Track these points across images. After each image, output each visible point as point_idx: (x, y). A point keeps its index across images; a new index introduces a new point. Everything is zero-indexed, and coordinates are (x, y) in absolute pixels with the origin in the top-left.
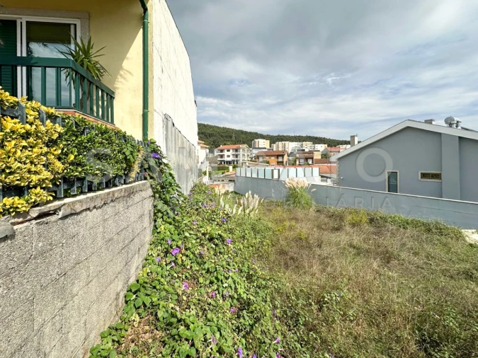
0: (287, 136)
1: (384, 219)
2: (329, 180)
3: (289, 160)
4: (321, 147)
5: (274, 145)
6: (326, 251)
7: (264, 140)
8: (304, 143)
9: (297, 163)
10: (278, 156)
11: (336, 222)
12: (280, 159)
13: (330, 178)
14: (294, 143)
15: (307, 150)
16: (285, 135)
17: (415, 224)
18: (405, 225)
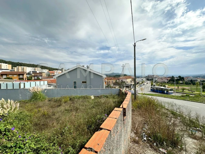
0: (25, 64)
1: (74, 98)
2: (52, 86)
3: (27, 77)
4: (46, 71)
5: (15, 68)
6: (57, 115)
7: (7, 64)
8: (36, 68)
9: (33, 78)
10: (19, 75)
11: (58, 103)
12: (21, 77)
13: (52, 85)
14: (30, 68)
15: (38, 72)
16: (23, 63)
17: (82, 97)
18: (79, 98)
